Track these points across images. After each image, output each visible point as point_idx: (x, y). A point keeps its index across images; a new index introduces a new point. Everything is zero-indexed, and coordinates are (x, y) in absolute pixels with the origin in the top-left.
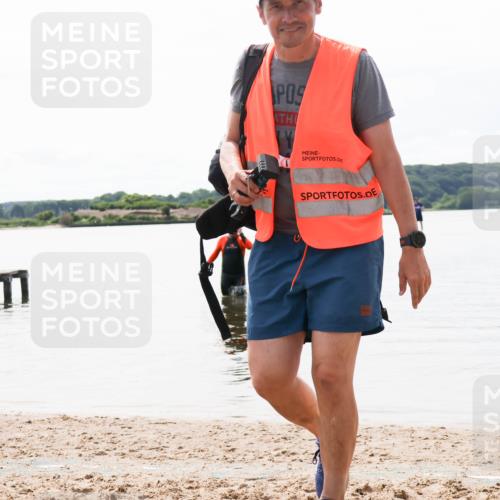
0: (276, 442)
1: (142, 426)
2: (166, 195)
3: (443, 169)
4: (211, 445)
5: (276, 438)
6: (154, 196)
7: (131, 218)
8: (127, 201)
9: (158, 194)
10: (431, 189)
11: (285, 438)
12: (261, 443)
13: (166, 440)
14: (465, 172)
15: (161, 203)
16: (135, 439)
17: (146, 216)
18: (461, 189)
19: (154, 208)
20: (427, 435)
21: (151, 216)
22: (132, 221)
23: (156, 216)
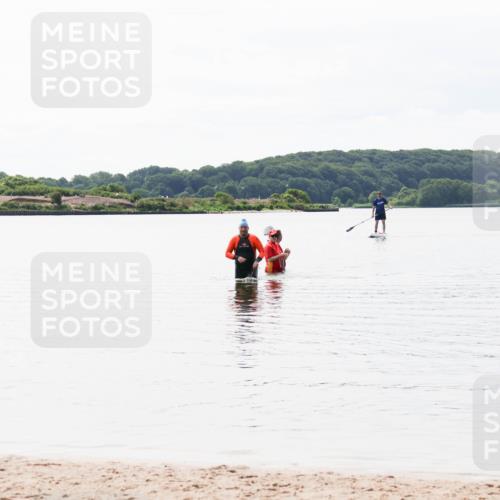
0: (184, 490)
1: (18, 468)
2: (57, 178)
3: (401, 156)
4: (102, 493)
5: (185, 486)
6: (43, 178)
7: (12, 206)
8: (7, 184)
9: (46, 177)
10: (386, 180)
11: (197, 486)
12: (167, 491)
13: (48, 486)
14: (429, 161)
15: (50, 188)
16: (8, 485)
17: (32, 203)
18: (424, 181)
19: (42, 194)
20: (373, 485)
21: (37, 204)
22: (13, 210)
23: (43, 205)
